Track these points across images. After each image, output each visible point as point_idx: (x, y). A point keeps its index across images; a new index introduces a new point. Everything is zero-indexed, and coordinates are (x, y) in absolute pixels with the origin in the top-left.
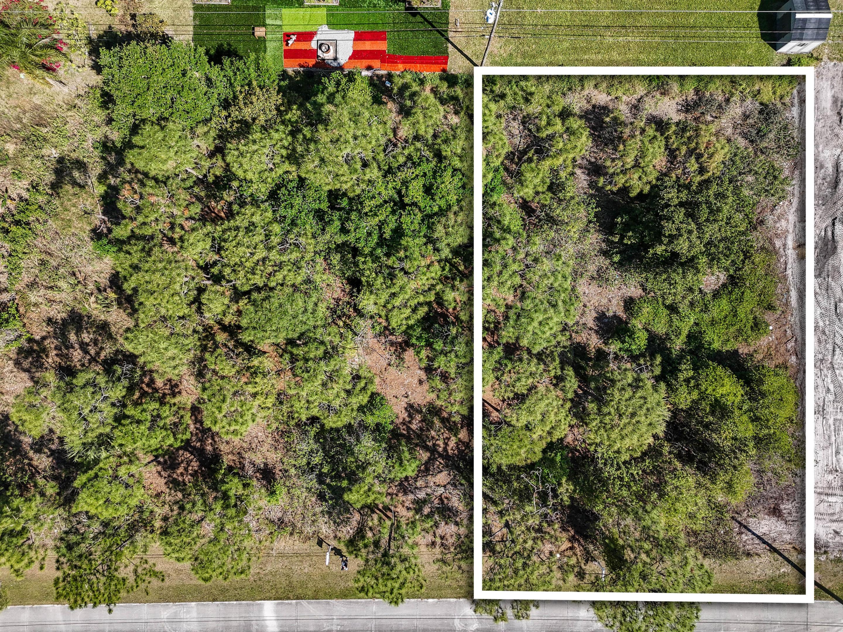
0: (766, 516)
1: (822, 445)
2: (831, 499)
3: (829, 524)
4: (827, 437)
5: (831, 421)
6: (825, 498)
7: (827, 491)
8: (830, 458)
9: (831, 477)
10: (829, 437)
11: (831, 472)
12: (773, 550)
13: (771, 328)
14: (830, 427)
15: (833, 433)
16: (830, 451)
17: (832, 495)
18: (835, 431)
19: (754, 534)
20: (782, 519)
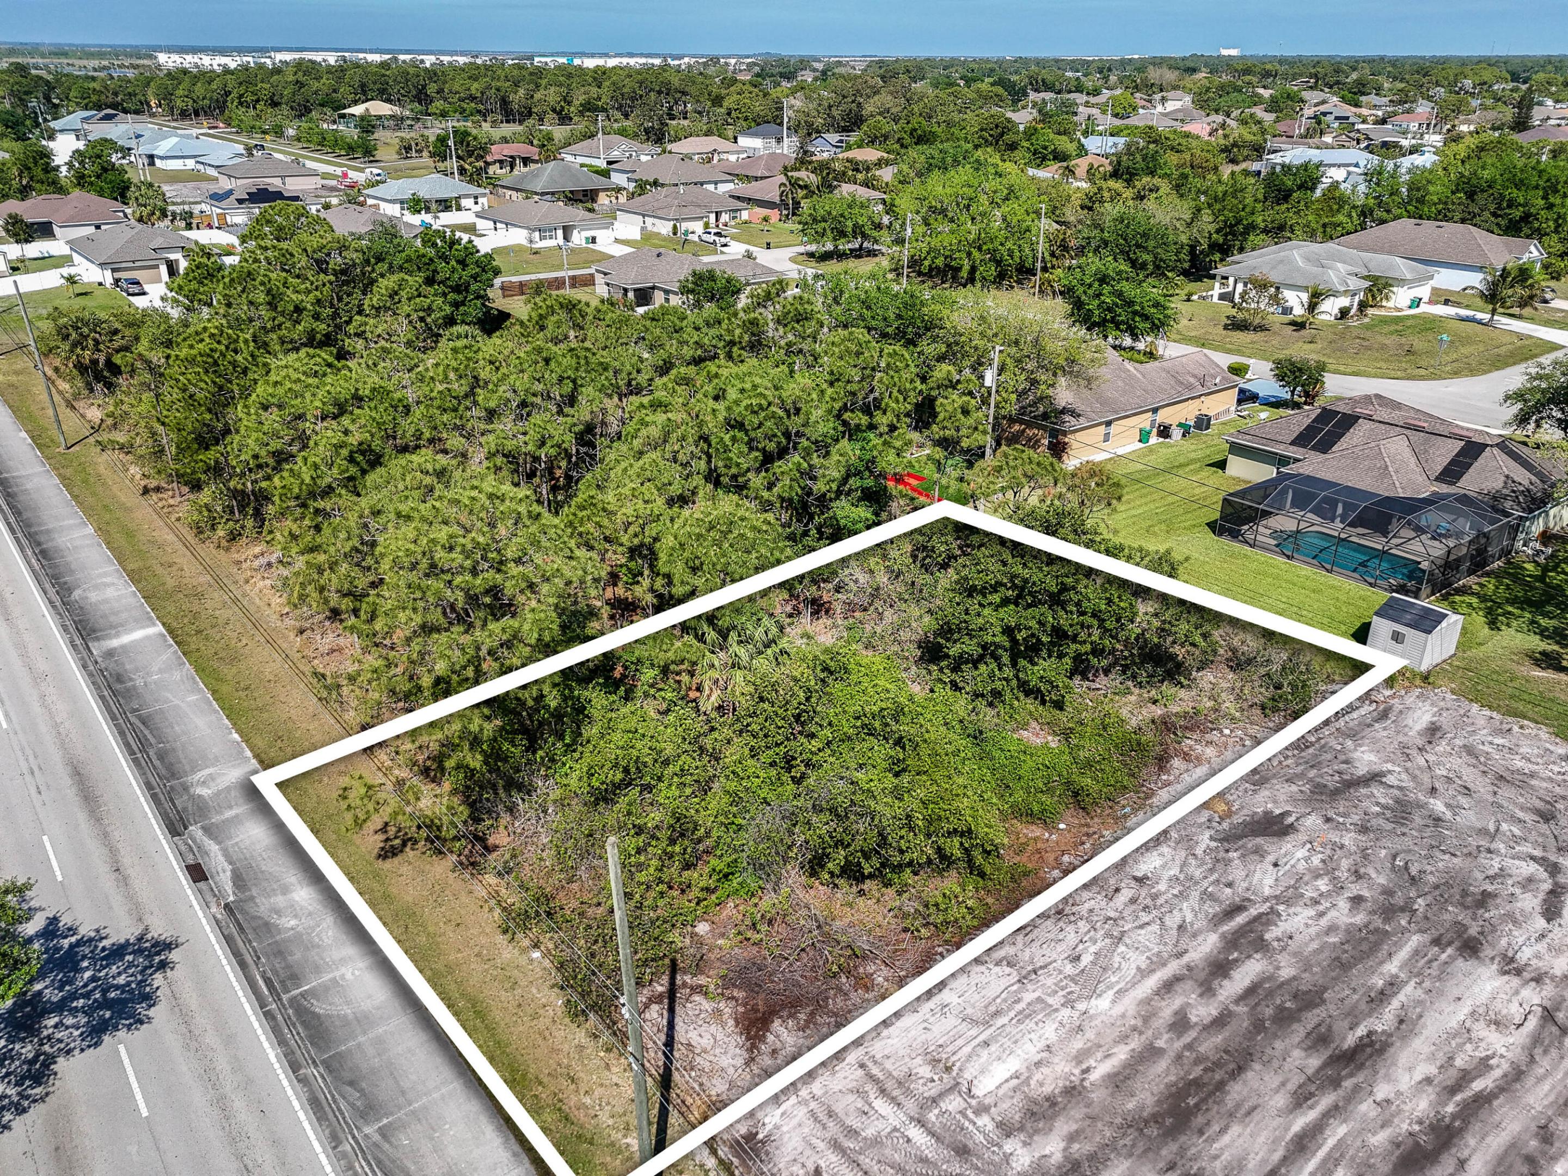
0: (731, 1022)
1: (969, 1011)
2: (881, 1105)
3: (821, 1145)
4: (992, 1009)
5: (1028, 997)
6: (872, 1094)
7: (890, 1085)
8: (960, 1042)
9: (925, 1071)
10: (997, 1013)
11: (935, 1062)
12: (666, 1081)
13: (1062, 826)
14: (1018, 1001)
15: (1012, 1014)
16: (974, 1032)
17: (893, 1099)
18: (1020, 1013)
19: (671, 1025)
20: (750, 1050)
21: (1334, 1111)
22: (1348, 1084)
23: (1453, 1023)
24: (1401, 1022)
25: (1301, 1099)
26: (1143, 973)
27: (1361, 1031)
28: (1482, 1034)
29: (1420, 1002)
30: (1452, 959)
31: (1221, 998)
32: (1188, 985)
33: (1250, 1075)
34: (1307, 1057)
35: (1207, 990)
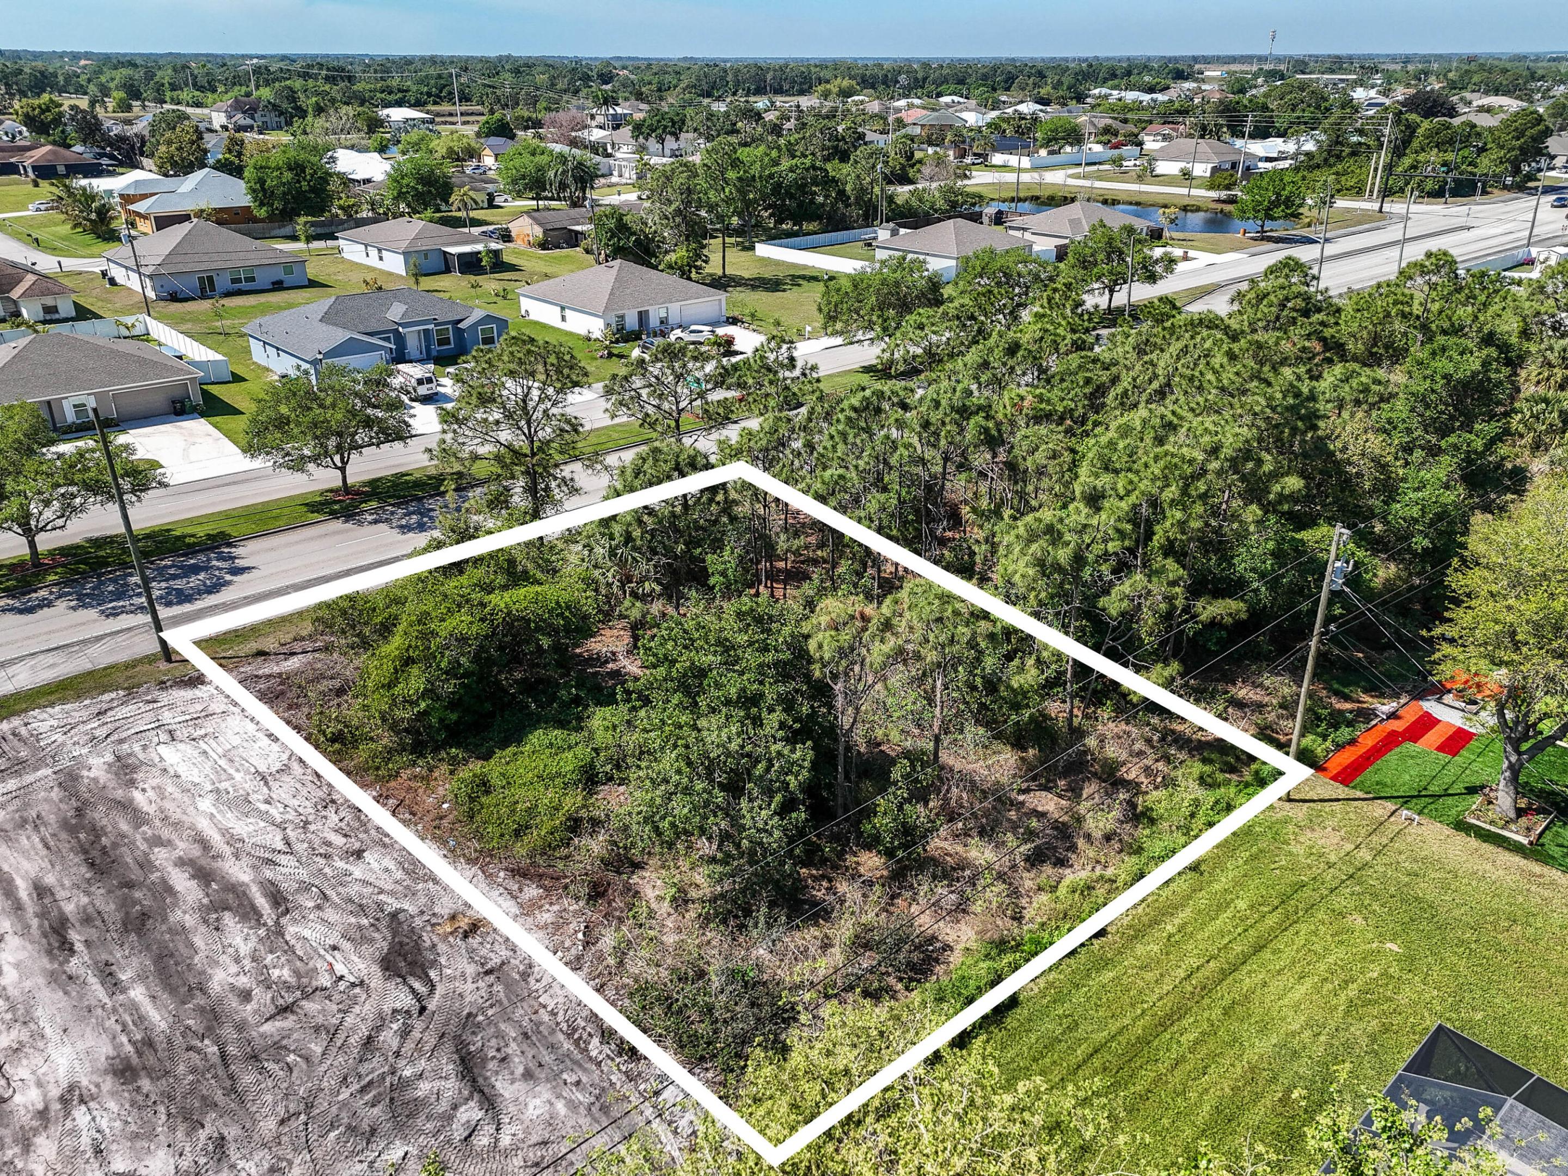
14: (237, 770)
21: (18, 907)
22: (35, 923)
23: (39, 1013)
24: (70, 978)
25: (41, 891)
26: (225, 832)
27: (79, 946)
28: (14, 1034)
29: (81, 997)
30: (118, 1047)
31: (170, 869)
32: (196, 851)
33: (83, 869)
34: (77, 906)
35: (181, 863)
